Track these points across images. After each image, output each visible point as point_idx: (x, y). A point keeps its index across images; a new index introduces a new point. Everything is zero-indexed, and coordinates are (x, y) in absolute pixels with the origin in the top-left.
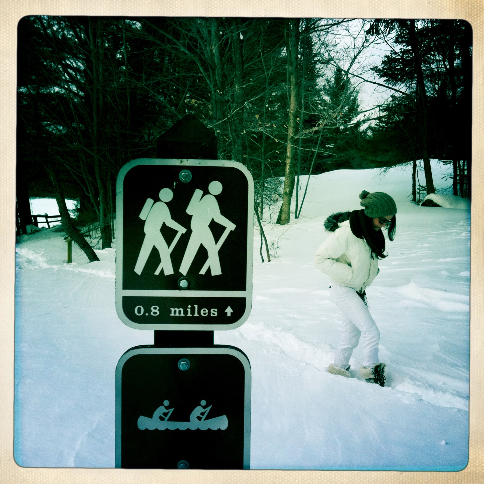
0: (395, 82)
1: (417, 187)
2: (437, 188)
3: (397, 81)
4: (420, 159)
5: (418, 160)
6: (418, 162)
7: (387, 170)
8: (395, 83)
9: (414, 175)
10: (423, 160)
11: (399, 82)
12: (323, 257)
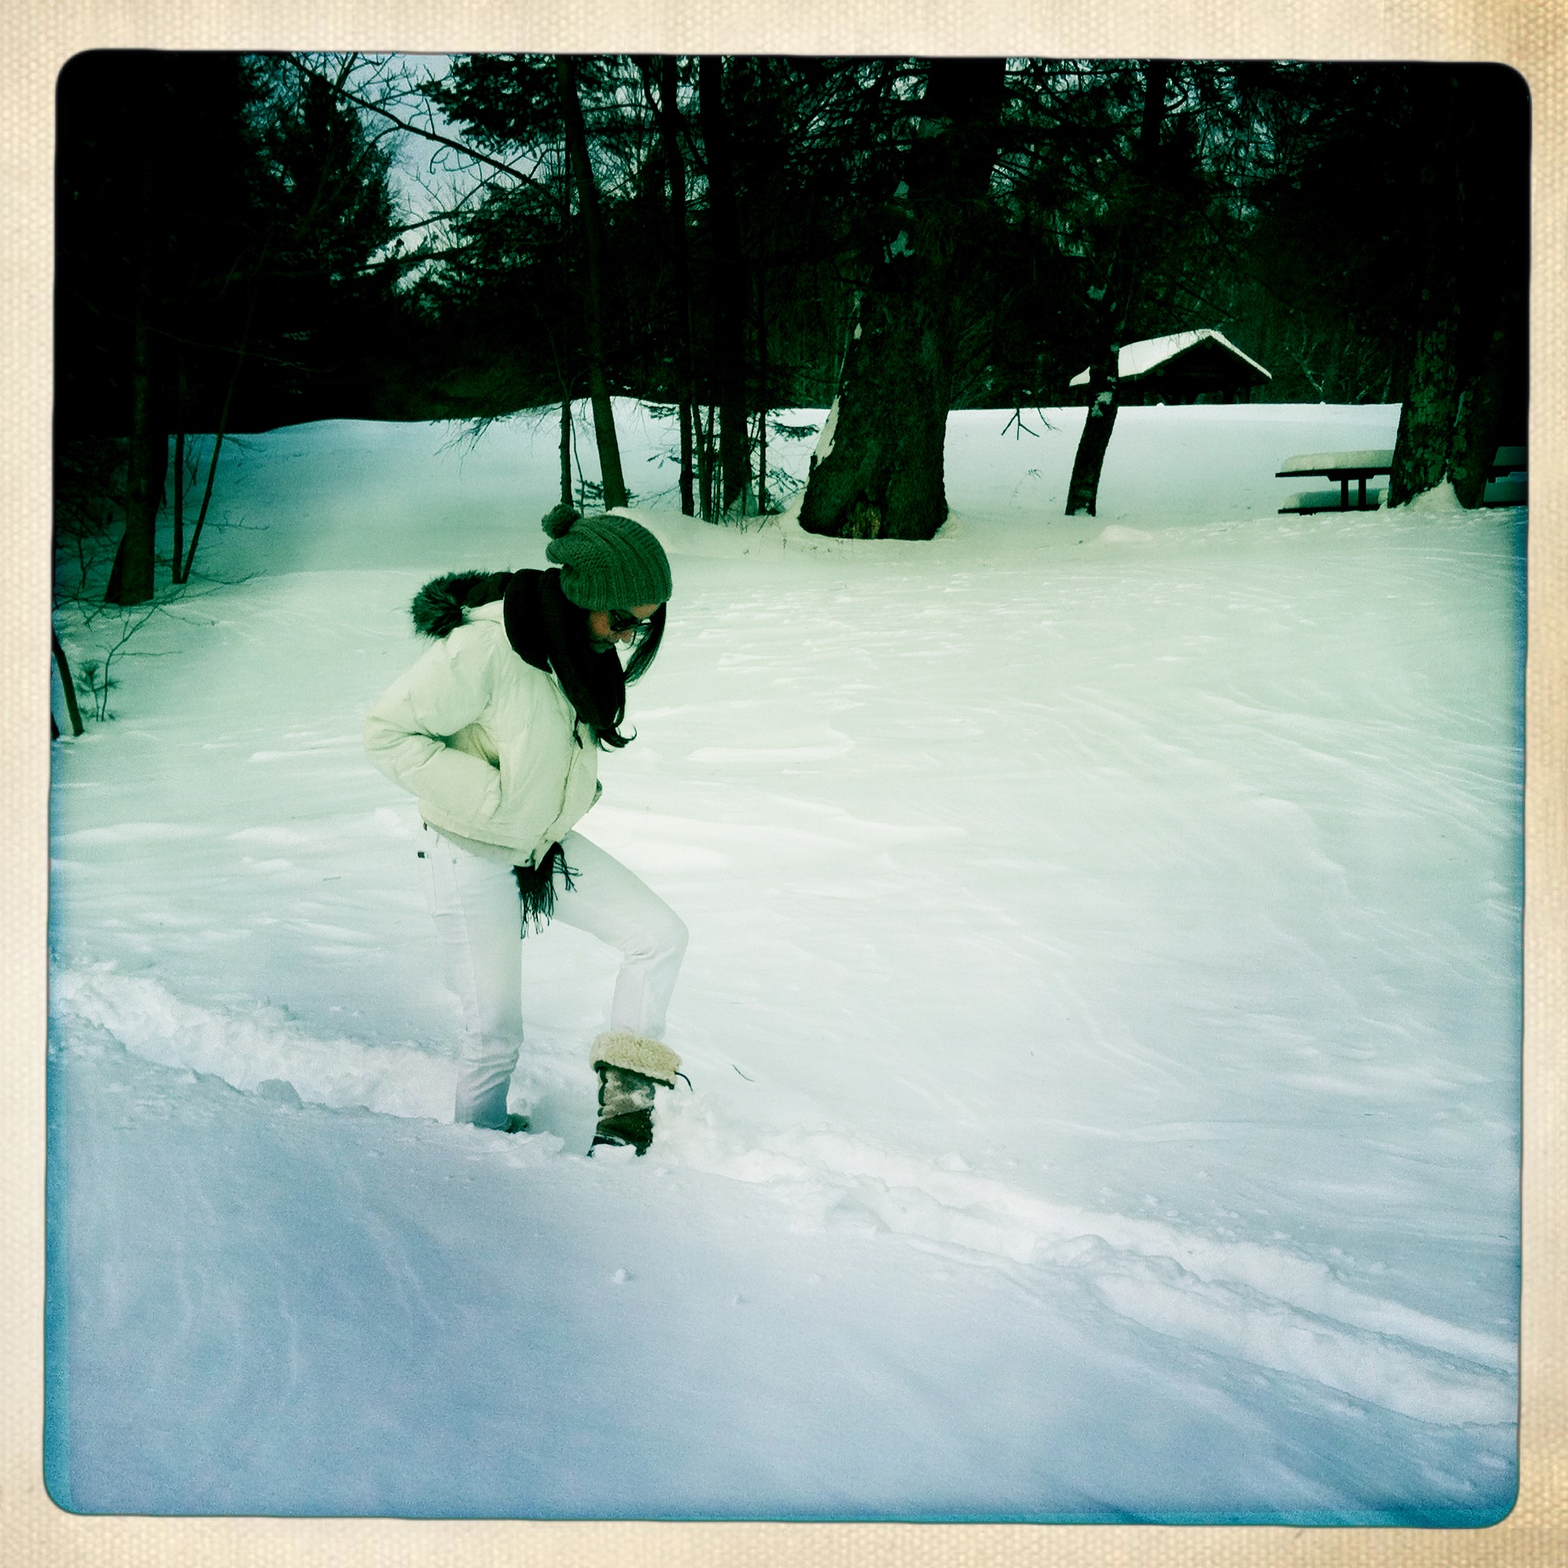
0: (497, 138)
1: (575, 485)
2: (634, 492)
3: (504, 136)
4: (582, 398)
5: (577, 398)
6: (576, 406)
7: (483, 428)
8: (498, 142)
9: (565, 446)
10: (590, 399)
11: (511, 140)
12: (394, 728)
